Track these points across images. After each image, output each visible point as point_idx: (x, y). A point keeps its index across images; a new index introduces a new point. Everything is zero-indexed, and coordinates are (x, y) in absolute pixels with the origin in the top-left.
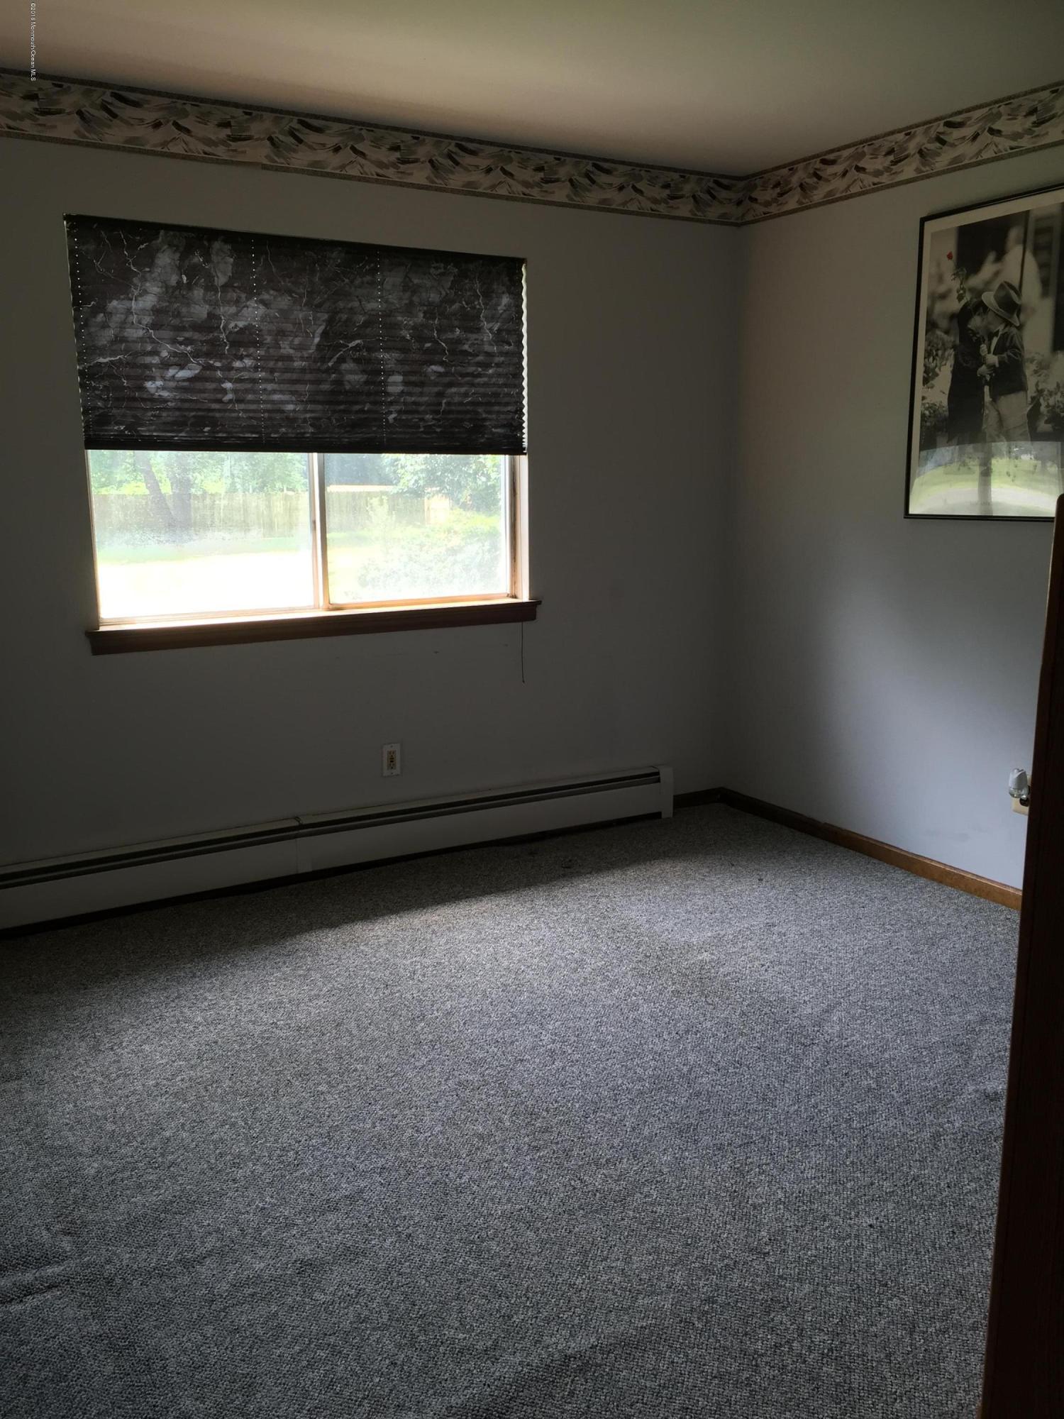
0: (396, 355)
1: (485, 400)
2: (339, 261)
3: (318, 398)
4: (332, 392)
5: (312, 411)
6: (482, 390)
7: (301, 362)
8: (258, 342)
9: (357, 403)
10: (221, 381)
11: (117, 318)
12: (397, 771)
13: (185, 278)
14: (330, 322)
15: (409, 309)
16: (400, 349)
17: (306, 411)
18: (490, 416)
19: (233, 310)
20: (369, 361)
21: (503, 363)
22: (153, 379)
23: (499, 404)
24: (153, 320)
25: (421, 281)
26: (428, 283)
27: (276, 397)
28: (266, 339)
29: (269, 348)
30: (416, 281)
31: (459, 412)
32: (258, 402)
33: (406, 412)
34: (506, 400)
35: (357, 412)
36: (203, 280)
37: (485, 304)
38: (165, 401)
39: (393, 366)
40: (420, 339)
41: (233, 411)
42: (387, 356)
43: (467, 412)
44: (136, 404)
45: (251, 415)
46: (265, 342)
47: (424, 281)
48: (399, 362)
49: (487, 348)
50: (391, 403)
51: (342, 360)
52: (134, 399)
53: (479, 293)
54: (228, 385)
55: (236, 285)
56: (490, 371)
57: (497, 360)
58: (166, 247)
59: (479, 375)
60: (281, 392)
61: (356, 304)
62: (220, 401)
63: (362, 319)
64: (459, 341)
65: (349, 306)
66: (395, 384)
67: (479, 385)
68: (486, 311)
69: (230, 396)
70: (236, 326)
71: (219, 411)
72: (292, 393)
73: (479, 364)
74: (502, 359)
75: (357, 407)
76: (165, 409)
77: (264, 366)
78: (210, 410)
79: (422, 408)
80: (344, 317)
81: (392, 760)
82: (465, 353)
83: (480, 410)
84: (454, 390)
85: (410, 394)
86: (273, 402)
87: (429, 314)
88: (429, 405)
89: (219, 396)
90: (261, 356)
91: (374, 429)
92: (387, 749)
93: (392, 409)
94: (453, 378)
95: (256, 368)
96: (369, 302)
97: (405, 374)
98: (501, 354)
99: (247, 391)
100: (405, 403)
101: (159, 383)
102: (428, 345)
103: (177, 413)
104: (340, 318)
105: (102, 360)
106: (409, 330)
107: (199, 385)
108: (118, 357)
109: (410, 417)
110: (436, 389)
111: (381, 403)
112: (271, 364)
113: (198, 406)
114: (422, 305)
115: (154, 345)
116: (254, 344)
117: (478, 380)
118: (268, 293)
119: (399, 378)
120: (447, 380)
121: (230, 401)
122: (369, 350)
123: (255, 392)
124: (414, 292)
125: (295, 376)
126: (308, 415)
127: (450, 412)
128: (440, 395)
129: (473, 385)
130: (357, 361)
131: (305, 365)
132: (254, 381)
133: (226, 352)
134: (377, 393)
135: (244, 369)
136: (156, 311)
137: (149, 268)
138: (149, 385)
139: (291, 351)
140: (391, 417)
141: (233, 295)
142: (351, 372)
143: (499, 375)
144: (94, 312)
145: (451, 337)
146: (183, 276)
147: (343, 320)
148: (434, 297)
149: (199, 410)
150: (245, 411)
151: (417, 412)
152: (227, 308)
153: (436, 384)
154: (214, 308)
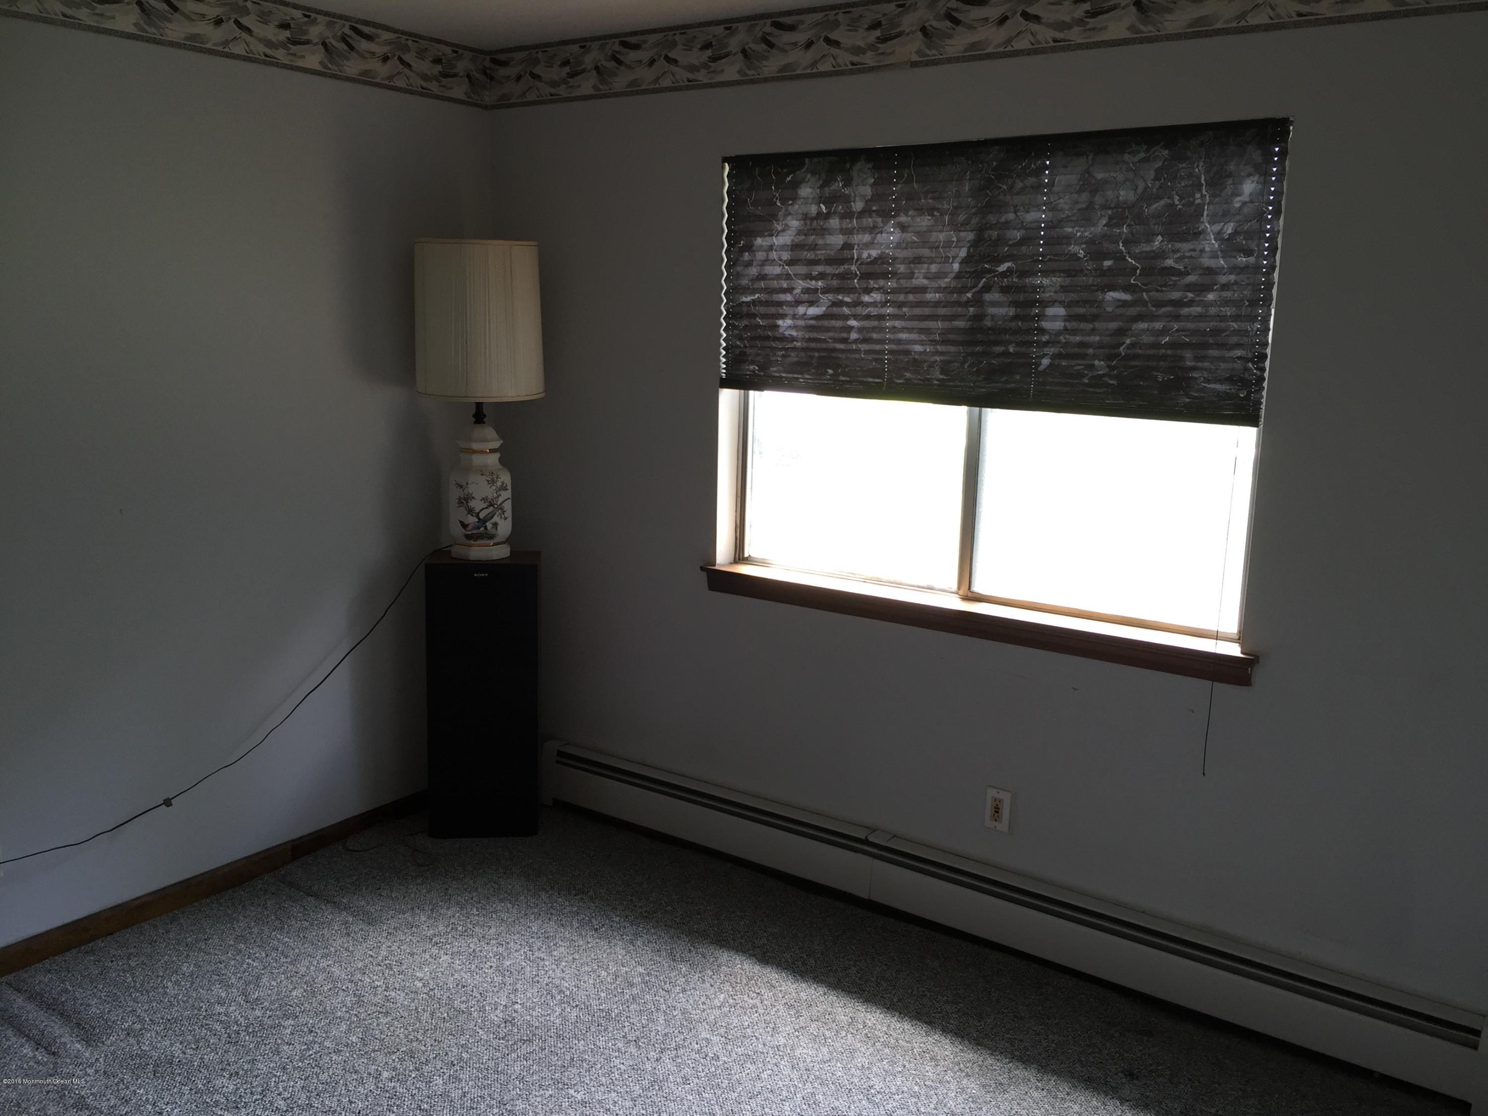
0: (1058, 280)
1: (1195, 340)
2: (995, 164)
3: (951, 337)
4: (971, 331)
5: (941, 353)
6: (1190, 325)
7: (934, 295)
8: (890, 273)
9: (997, 343)
10: (846, 318)
11: (760, 256)
12: (1003, 826)
13: (823, 207)
14: (975, 244)
15: (1086, 216)
16: (1064, 271)
17: (937, 353)
18: (1200, 364)
19: (867, 238)
20: (1021, 289)
21: (1236, 283)
22: (783, 316)
23: (1220, 346)
24: (791, 255)
25: (1107, 175)
26: (1120, 177)
27: (903, 336)
28: (899, 268)
29: (900, 278)
30: (1100, 176)
31: (1149, 358)
32: (882, 342)
33: (1067, 356)
34: (1234, 340)
35: (1000, 355)
36: (841, 207)
37: (1214, 196)
38: (793, 339)
39: (1052, 294)
40: (1097, 255)
41: (858, 351)
42: (1046, 281)
43: (1164, 357)
44: (767, 344)
45: (875, 356)
46: (899, 272)
47: (1112, 174)
48: (1064, 289)
49: (1207, 262)
50: (1047, 344)
51: (987, 289)
52: (768, 338)
53: (1203, 182)
54: (853, 323)
55: (874, 208)
56: (1211, 297)
57: (1223, 279)
58: (809, 176)
59: (1191, 303)
60: (910, 330)
61: (1011, 216)
62: (845, 341)
63: (1018, 235)
64: (1161, 255)
65: (1003, 220)
66: (1055, 318)
67: (1188, 318)
68: (1211, 207)
69: (854, 336)
70: (869, 255)
71: (843, 351)
72: (921, 331)
73: (1190, 287)
74: (1232, 278)
75: (999, 349)
76: (794, 349)
77: (895, 299)
78: (835, 350)
79: (1090, 351)
80: (995, 234)
81: (997, 810)
82: (1171, 271)
83: (1188, 355)
84: (1143, 325)
85: (1074, 332)
86: (899, 342)
87: (1116, 220)
88: (1101, 346)
89: (844, 335)
90: (892, 289)
91: (1018, 377)
92: (992, 793)
93: (1046, 350)
94: (1144, 309)
95: (884, 304)
96: (1028, 212)
97: (1068, 305)
98: (1233, 269)
99: (874, 329)
100: (1067, 344)
101: (789, 322)
102: (1107, 263)
103: (803, 354)
104: (990, 236)
105: (744, 299)
106: (1082, 244)
107: (826, 323)
108: (757, 296)
109: (1072, 363)
110: (1114, 325)
111: (1030, 344)
112: (902, 297)
113: (823, 346)
114: (1105, 207)
115: (789, 281)
116: (885, 276)
117: (1185, 311)
118: (907, 215)
119: (1061, 311)
120: (1132, 311)
121: (856, 341)
122: (1023, 274)
123: (881, 329)
124: (1094, 192)
125: (927, 311)
126: (937, 358)
127: (1136, 357)
128: (1121, 332)
129: (1177, 318)
130: (1005, 290)
131: (940, 298)
132: (881, 317)
133: (857, 286)
134: (1028, 331)
135: (874, 304)
136: (795, 247)
137: (792, 200)
138: (780, 322)
139: (925, 282)
140: (1046, 362)
141: (868, 221)
142: (994, 304)
143: (1226, 303)
144: (742, 250)
145: (1148, 249)
146: (821, 205)
147: (993, 238)
148: (1126, 195)
149: (824, 350)
150: (867, 352)
151: (1083, 356)
152: (860, 236)
153: (1113, 318)
154: (848, 237)
